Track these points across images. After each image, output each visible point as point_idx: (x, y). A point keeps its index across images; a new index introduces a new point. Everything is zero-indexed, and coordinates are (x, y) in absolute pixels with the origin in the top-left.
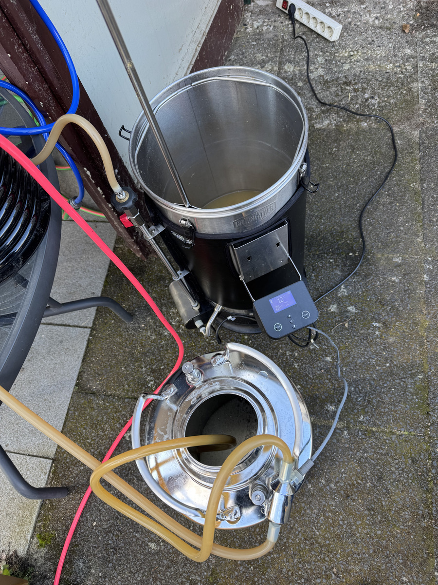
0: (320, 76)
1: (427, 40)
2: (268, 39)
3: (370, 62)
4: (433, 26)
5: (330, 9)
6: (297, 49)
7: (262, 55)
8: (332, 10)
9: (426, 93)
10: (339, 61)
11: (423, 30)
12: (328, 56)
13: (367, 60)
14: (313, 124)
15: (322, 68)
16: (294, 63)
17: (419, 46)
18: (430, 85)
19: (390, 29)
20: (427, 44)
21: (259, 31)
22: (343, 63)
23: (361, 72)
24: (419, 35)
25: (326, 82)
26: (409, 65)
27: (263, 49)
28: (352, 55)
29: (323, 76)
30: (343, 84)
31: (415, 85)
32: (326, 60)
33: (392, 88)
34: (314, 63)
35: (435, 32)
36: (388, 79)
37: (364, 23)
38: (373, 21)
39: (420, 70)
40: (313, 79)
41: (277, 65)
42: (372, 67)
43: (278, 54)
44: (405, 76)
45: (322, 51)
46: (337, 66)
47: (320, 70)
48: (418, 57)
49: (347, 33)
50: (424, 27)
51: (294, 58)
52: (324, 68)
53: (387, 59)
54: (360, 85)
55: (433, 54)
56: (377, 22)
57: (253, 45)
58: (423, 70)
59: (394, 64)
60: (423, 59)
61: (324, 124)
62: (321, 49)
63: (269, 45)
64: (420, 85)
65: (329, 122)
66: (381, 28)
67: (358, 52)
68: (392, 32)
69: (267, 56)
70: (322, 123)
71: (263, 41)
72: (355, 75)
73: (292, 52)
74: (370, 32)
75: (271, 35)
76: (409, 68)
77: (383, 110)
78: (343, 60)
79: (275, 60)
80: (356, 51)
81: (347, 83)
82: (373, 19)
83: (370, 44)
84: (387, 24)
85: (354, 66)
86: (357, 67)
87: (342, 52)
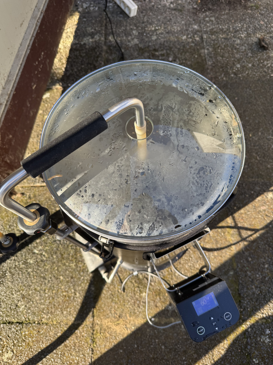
0: (136, 45)
1: (207, 19)
2: (95, 17)
3: (171, 35)
4: (209, 9)
6: (117, 25)
7: (91, 29)
9: (211, 57)
10: (148, 34)
11: (203, 12)
12: (140, 30)
13: (168, 33)
15: (137, 38)
16: (116, 35)
17: (203, 23)
18: (213, 51)
19: (181, 11)
20: (208, 22)
21: (88, 11)
22: (151, 35)
23: (164, 42)
25: (141, 49)
26: (197, 37)
27: (92, 24)
28: (157, 30)
29: (138, 45)
30: (153, 51)
31: (203, 51)
32: (139, 33)
33: (188, 54)
35: (212, 13)
36: (184, 46)
37: (163, 7)
38: (170, 5)
39: (205, 40)
40: (131, 46)
41: (104, 37)
42: (172, 38)
43: (103, 28)
44: (196, 45)
45: (135, 26)
46: (147, 37)
48: (203, 31)
49: (152, 13)
50: (205, 10)
51: (116, 31)
53: (182, 32)
54: (165, 51)
55: (213, 29)
56: (172, 6)
58: (207, 40)
59: (187, 36)
60: (206, 32)
63: (96, 21)
64: (206, 51)
66: (175, 10)
67: (161, 27)
68: (183, 13)
69: (95, 30)
71: (91, 18)
72: (160, 44)
74: (168, 13)
75: (97, 14)
76: (198, 39)
78: (151, 33)
79: (101, 32)
80: (159, 26)
81: (155, 50)
82: (169, 3)
83: (169, 21)
84: (179, 7)
85: (160, 38)
86: (161, 38)
87: (150, 27)
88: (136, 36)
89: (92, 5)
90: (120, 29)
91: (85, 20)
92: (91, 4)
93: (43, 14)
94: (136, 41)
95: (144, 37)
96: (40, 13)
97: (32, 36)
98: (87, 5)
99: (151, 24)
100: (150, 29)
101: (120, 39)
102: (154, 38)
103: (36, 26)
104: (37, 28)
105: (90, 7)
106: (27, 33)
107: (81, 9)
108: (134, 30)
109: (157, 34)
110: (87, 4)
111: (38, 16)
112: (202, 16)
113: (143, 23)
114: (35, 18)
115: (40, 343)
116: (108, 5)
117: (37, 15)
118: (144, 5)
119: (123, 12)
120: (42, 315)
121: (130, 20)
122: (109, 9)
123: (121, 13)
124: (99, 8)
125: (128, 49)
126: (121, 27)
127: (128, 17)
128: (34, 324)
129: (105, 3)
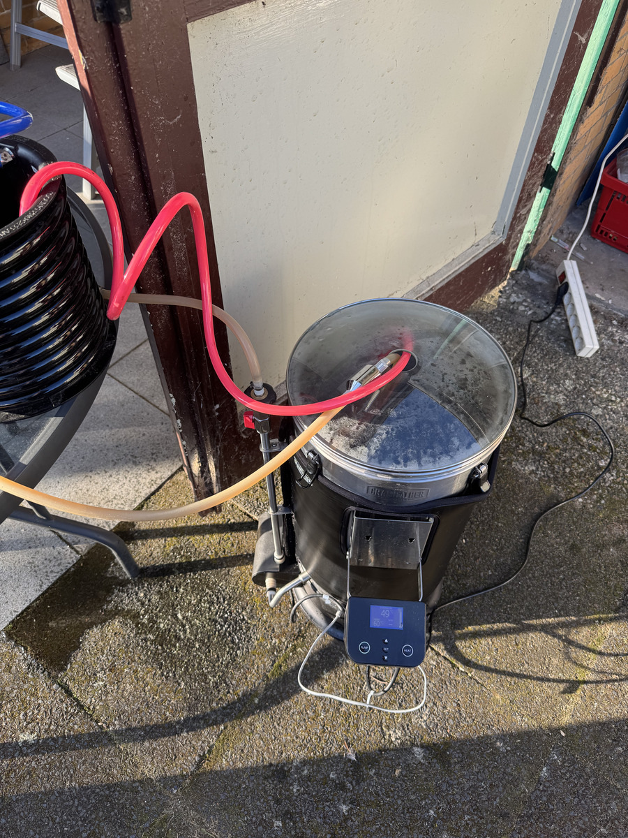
0: (557, 404)
6: (546, 355)
8: (616, 331)
10: (591, 399)
12: (580, 385)
14: (512, 460)
15: (564, 395)
16: (533, 371)
21: (513, 308)
22: (594, 404)
23: (611, 428)
25: (560, 416)
27: (505, 332)
28: (612, 401)
29: (560, 406)
30: (579, 431)
32: (575, 388)
34: (558, 385)
40: (546, 402)
43: (520, 348)
45: (576, 375)
46: (585, 403)
47: (561, 396)
52: (567, 396)
54: (601, 444)
62: (577, 371)
63: (514, 331)
65: (534, 468)
67: (622, 401)
70: (526, 465)
71: (510, 323)
72: (601, 428)
73: (538, 354)
75: (524, 321)
77: (614, 494)
78: (597, 400)
80: (619, 397)
81: (585, 433)
88: (567, 390)
90: (547, 365)
91: (499, 319)
92: (525, 301)
98: (517, 300)
99: (606, 385)
100: (598, 393)
102: (597, 411)
105: (520, 304)
107: (505, 300)
108: (570, 380)
109: (605, 408)
110: (519, 297)
111: (424, 292)
113: (594, 376)
116: (552, 316)
118: (616, 349)
119: (569, 341)
121: (573, 359)
122: (550, 323)
123: (565, 341)
124: (535, 313)
125: (537, 404)
126: (551, 363)
127: (575, 353)
129: (549, 312)
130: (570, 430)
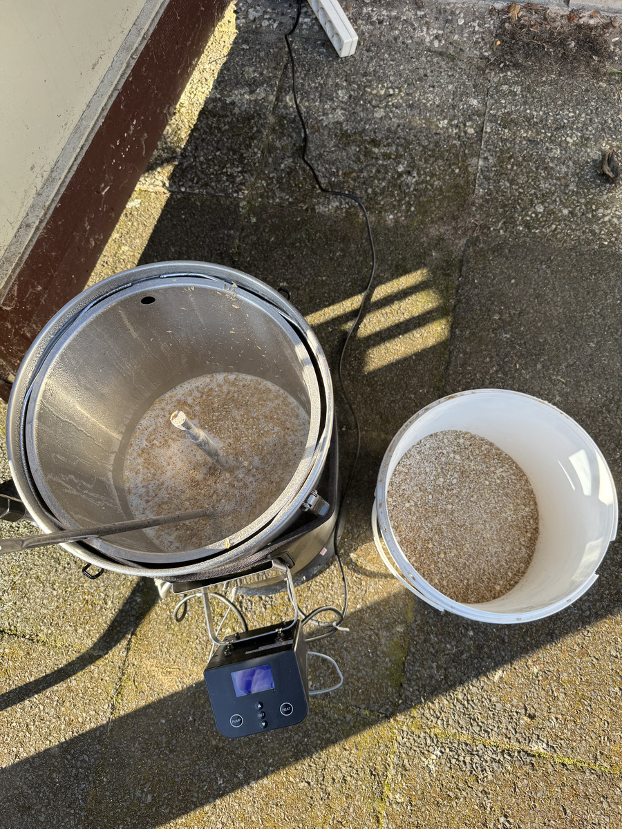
0: (338, 122)
1: (505, 87)
2: (268, 44)
3: (416, 112)
4: (516, 65)
5: (370, 9)
6: (309, 70)
7: (254, 71)
8: (372, 11)
9: (487, 178)
10: (370, 102)
11: (501, 70)
12: (354, 90)
13: (411, 106)
14: (314, 205)
15: (342, 109)
16: (302, 94)
17: (492, 97)
18: (495, 166)
19: (453, 59)
20: (504, 96)
21: (256, 27)
22: (374, 107)
23: (399, 126)
24: (494, 77)
25: (345, 135)
26: (471, 127)
27: (258, 60)
28: (391, 95)
29: (341, 124)
30: (369, 143)
31: (474, 160)
32: (350, 97)
33: (440, 162)
34: (332, 100)
35: (518, 76)
36: (437, 144)
37: (417, 43)
38: (431, 42)
39: (485, 136)
40: (326, 125)
41: (275, 93)
42: (418, 122)
43: (280, 73)
44: (463, 144)
45: (346, 80)
46: (365, 109)
47: (339, 112)
48: (487, 115)
49: (389, 55)
50: (505, 66)
51: (303, 85)
52: (345, 109)
53: (441, 110)
54: (394, 148)
55: (509, 114)
56: (436, 44)
57: (244, 49)
58: (489, 137)
59: (451, 120)
60: (493, 119)
61: (330, 207)
62: (346, 76)
63: (267, 54)
64: (481, 163)
65: (338, 204)
66: (441, 54)
67: (400, 91)
68: (456, 65)
69: (261, 74)
70: (328, 204)
71: (259, 46)
72: (389, 130)
73: (301, 72)
74: (424, 59)
75: (272, 38)
76: (471, 131)
77: (421, 195)
78: (376, 100)
79: (272, 82)
80: (397, 88)
81: (375, 143)
82: (432, 38)
83: (420, 79)
84: (451, 51)
85: (391, 115)
86: (394, 117)
87: (377, 87)
88: (342, 102)
89: (267, 16)
90: (314, 82)
91: (245, 47)
92: (265, 12)
93: (145, 42)
94: (339, 115)
95: (359, 109)
96: (140, 38)
97: (115, 89)
98: (257, 15)
99: (380, 80)
100: (374, 92)
101: (307, 104)
102: (380, 113)
103: (127, 66)
104: (129, 72)
105: (261, 18)
106: (105, 81)
107: (244, 21)
108: (342, 89)
109: (387, 106)
110: (257, 12)
111: (136, 45)
112: (496, 80)
113: (365, 75)
114: (128, 50)
115: (27, 674)
116: (301, 20)
117: (134, 43)
118: (377, 32)
119: (327, 43)
120: (41, 626)
121: (338, 63)
122: (301, 30)
123: (323, 45)
124: (281, 24)
125: (318, 131)
126: (317, 77)
127: (338, 56)
128: (23, 639)
129: (296, 17)
130: (359, 146)
